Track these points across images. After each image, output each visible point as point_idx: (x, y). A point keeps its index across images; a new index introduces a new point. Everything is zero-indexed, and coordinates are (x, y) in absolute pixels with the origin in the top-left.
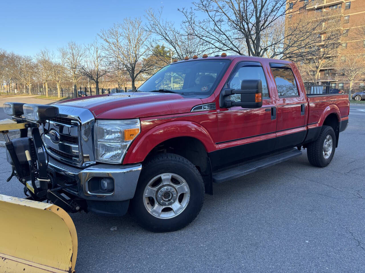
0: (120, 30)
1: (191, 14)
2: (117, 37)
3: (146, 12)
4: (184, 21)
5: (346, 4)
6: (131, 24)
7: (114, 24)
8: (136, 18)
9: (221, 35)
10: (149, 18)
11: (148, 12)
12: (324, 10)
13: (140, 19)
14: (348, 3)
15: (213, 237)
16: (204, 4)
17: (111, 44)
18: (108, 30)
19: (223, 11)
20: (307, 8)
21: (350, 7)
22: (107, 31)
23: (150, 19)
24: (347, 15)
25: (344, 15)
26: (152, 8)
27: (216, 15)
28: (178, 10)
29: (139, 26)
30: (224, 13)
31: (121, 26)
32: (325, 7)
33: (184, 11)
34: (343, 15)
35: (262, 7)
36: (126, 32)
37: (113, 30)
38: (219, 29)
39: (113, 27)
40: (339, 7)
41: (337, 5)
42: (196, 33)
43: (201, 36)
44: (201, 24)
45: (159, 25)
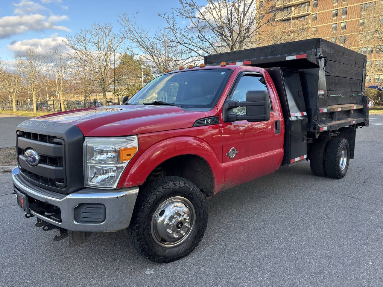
0: (88, 36)
1: (173, 20)
2: (84, 44)
3: (120, 17)
4: (166, 27)
5: (313, 15)
6: (100, 30)
7: (81, 30)
8: (106, 23)
9: (205, 42)
10: (123, 23)
11: (122, 17)
12: (293, 21)
13: (111, 25)
14: (315, 15)
15: (269, 267)
16: (186, 10)
17: (77, 52)
18: (74, 36)
19: (205, 18)
20: (276, 19)
21: (316, 19)
22: (73, 38)
23: (125, 25)
24: (314, 26)
25: (312, 26)
26: (126, 13)
27: (199, 21)
28: (159, 15)
29: (110, 32)
30: (205, 19)
31: (89, 32)
32: (293, 19)
33: (166, 16)
34: (310, 26)
35: (245, 15)
36: (94, 38)
37: (80, 36)
38: (203, 36)
39: (80, 34)
40: (307, 18)
41: (305, 16)
42: (179, 40)
43: (184, 43)
44: (181, 31)
45: (134, 32)
